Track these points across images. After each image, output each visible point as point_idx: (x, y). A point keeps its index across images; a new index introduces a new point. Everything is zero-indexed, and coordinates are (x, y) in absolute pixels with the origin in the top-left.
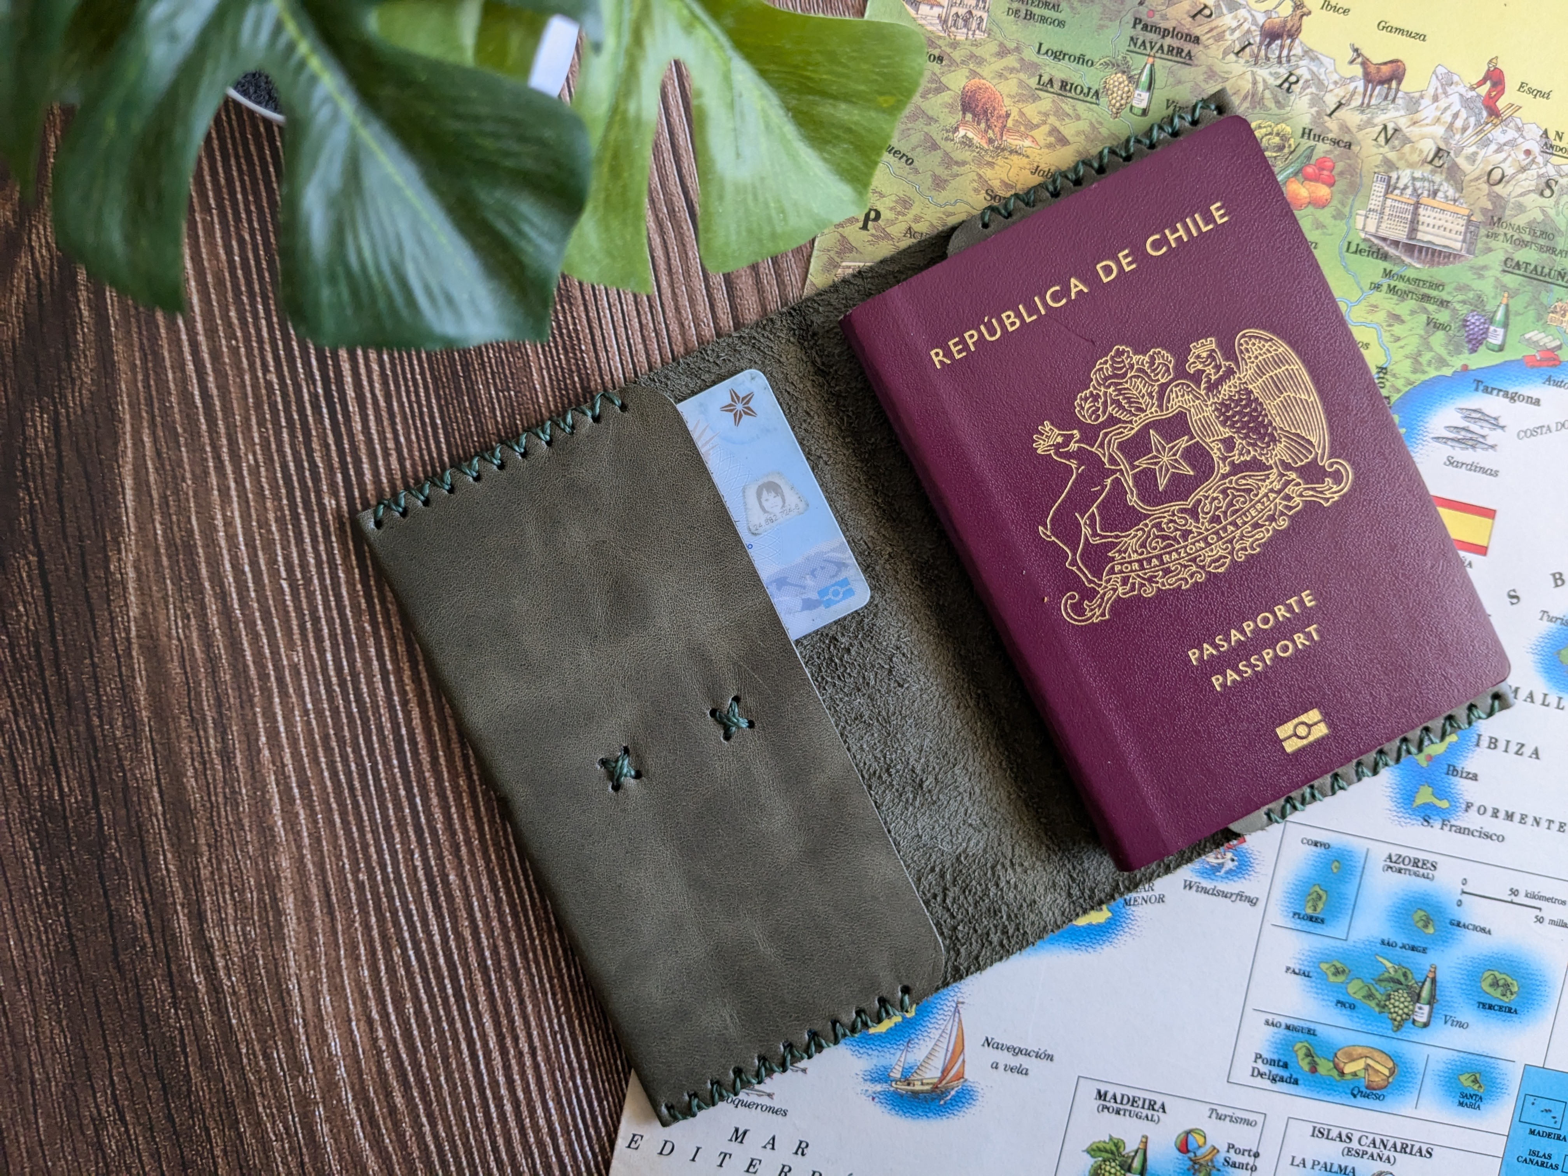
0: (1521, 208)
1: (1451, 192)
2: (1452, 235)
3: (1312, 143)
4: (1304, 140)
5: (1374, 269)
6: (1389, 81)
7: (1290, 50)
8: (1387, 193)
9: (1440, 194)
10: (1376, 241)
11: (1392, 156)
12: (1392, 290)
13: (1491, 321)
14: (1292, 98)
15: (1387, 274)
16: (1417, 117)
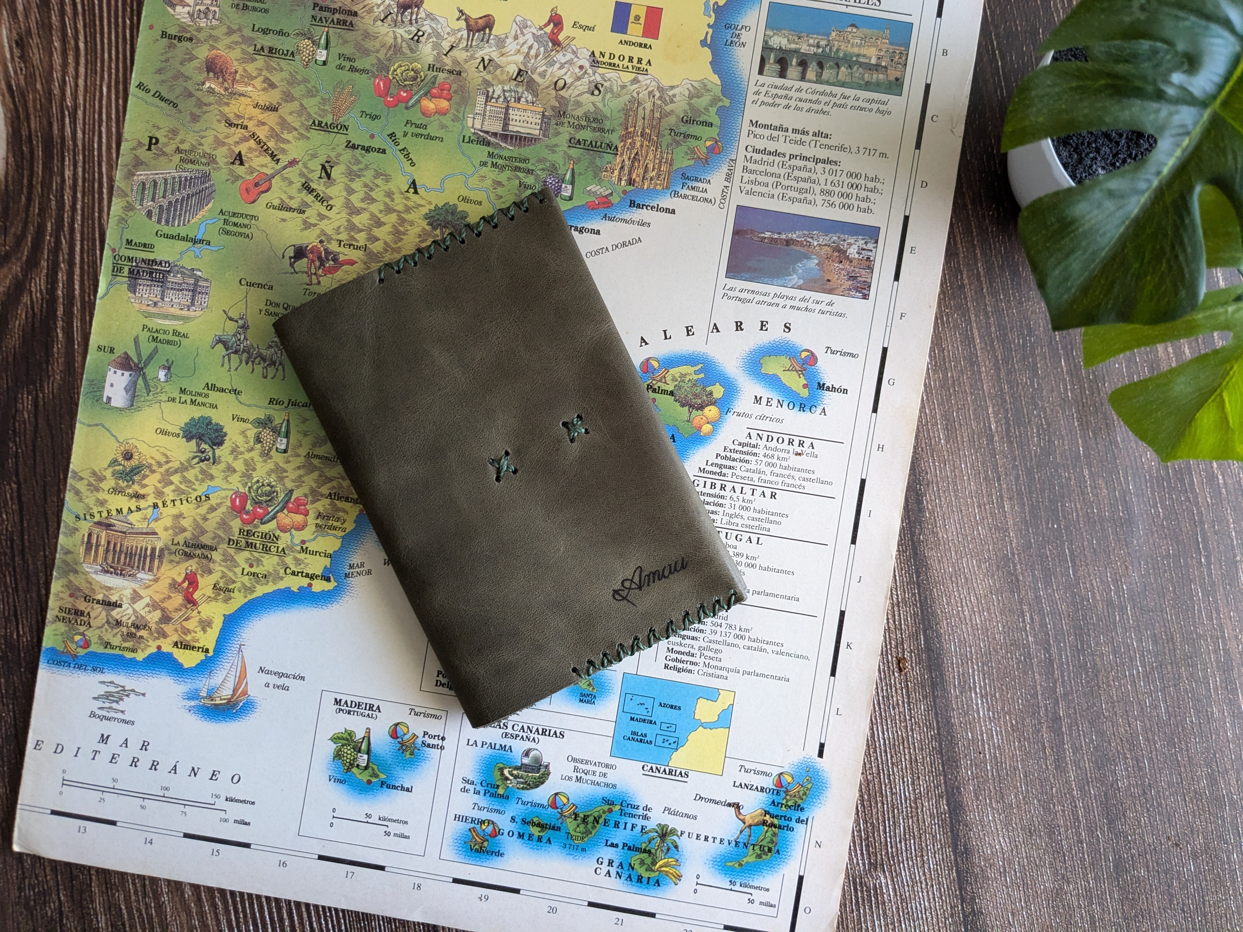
0: (578, 104)
1: (530, 98)
2: (533, 126)
3: (436, 73)
4: (430, 72)
5: (482, 152)
6: (483, 29)
7: (417, 15)
8: (486, 101)
9: (523, 100)
10: (482, 134)
11: (489, 77)
12: (494, 165)
13: (563, 181)
14: (421, 46)
15: (490, 155)
16: (504, 51)
